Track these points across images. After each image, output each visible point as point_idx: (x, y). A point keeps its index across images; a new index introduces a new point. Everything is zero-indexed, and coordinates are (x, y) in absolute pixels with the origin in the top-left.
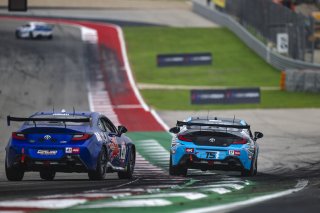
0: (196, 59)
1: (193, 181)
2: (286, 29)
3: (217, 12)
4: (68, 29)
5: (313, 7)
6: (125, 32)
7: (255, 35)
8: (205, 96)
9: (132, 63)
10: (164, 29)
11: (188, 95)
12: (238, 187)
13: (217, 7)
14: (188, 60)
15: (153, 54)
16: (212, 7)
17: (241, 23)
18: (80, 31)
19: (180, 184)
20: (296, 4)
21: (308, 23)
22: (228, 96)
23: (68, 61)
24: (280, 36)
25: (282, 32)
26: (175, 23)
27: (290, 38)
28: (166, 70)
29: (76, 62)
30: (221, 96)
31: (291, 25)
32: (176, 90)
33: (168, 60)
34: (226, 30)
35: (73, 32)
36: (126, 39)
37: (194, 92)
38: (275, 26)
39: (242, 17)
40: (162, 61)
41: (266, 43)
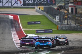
0: (37, 23)
1: (37, 51)
2: (58, 15)
3: (42, 11)
4: (6, 16)
5: (64, 10)
6: (20, 17)
7: (51, 17)
8: (39, 31)
9: (22, 24)
10: (29, 16)
11: (35, 31)
12: (48, 53)
13: (42, 10)
14: (35, 23)
15: (27, 22)
16: (40, 10)
17: (47, 14)
18: (9, 16)
19: (34, 52)
20: (60, 9)
21: (63, 14)
22: (45, 31)
23: (6, 23)
24: (57, 17)
25: (57, 16)
26: (32, 14)
27: (59, 17)
28: (30, 25)
29: (8, 24)
30: (43, 31)
31: (59, 14)
32: (32, 30)
33: (30, 23)
34: (44, 16)
35: (7, 17)
36: (20, 18)
37: (36, 30)
38: (56, 15)
39: (48, 13)
41: (53, 19)
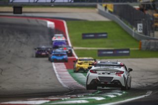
0: (100, 35)
1: (99, 92)
2: (142, 22)
3: (110, 14)
4: (41, 22)
5: (154, 11)
6: (67, 24)
7: (127, 24)
8: (104, 53)
9: (71, 37)
10: (85, 22)
11: (97, 52)
12: (120, 94)
13: (110, 11)
14: (97, 36)
15: (80, 33)
16: (107, 12)
17: (121, 19)
18: (46, 23)
19: (93, 93)
21: (152, 19)
22: (115, 52)
23: (41, 37)
24: (139, 25)
25: (140, 23)
26: (90, 19)
27: (144, 26)
28: (86, 41)
29: (45, 37)
30: (112, 53)
31: (144, 19)
32: (91, 50)
33: (87, 36)
34: (114, 22)
35: (43, 24)
36: (68, 27)
37: (99, 51)
38: (136, 20)
39: (122, 16)
40: (84, 36)
41: (132, 28)
